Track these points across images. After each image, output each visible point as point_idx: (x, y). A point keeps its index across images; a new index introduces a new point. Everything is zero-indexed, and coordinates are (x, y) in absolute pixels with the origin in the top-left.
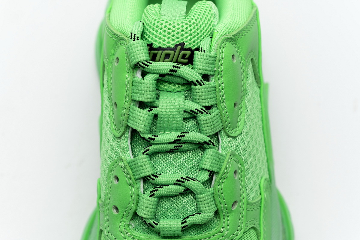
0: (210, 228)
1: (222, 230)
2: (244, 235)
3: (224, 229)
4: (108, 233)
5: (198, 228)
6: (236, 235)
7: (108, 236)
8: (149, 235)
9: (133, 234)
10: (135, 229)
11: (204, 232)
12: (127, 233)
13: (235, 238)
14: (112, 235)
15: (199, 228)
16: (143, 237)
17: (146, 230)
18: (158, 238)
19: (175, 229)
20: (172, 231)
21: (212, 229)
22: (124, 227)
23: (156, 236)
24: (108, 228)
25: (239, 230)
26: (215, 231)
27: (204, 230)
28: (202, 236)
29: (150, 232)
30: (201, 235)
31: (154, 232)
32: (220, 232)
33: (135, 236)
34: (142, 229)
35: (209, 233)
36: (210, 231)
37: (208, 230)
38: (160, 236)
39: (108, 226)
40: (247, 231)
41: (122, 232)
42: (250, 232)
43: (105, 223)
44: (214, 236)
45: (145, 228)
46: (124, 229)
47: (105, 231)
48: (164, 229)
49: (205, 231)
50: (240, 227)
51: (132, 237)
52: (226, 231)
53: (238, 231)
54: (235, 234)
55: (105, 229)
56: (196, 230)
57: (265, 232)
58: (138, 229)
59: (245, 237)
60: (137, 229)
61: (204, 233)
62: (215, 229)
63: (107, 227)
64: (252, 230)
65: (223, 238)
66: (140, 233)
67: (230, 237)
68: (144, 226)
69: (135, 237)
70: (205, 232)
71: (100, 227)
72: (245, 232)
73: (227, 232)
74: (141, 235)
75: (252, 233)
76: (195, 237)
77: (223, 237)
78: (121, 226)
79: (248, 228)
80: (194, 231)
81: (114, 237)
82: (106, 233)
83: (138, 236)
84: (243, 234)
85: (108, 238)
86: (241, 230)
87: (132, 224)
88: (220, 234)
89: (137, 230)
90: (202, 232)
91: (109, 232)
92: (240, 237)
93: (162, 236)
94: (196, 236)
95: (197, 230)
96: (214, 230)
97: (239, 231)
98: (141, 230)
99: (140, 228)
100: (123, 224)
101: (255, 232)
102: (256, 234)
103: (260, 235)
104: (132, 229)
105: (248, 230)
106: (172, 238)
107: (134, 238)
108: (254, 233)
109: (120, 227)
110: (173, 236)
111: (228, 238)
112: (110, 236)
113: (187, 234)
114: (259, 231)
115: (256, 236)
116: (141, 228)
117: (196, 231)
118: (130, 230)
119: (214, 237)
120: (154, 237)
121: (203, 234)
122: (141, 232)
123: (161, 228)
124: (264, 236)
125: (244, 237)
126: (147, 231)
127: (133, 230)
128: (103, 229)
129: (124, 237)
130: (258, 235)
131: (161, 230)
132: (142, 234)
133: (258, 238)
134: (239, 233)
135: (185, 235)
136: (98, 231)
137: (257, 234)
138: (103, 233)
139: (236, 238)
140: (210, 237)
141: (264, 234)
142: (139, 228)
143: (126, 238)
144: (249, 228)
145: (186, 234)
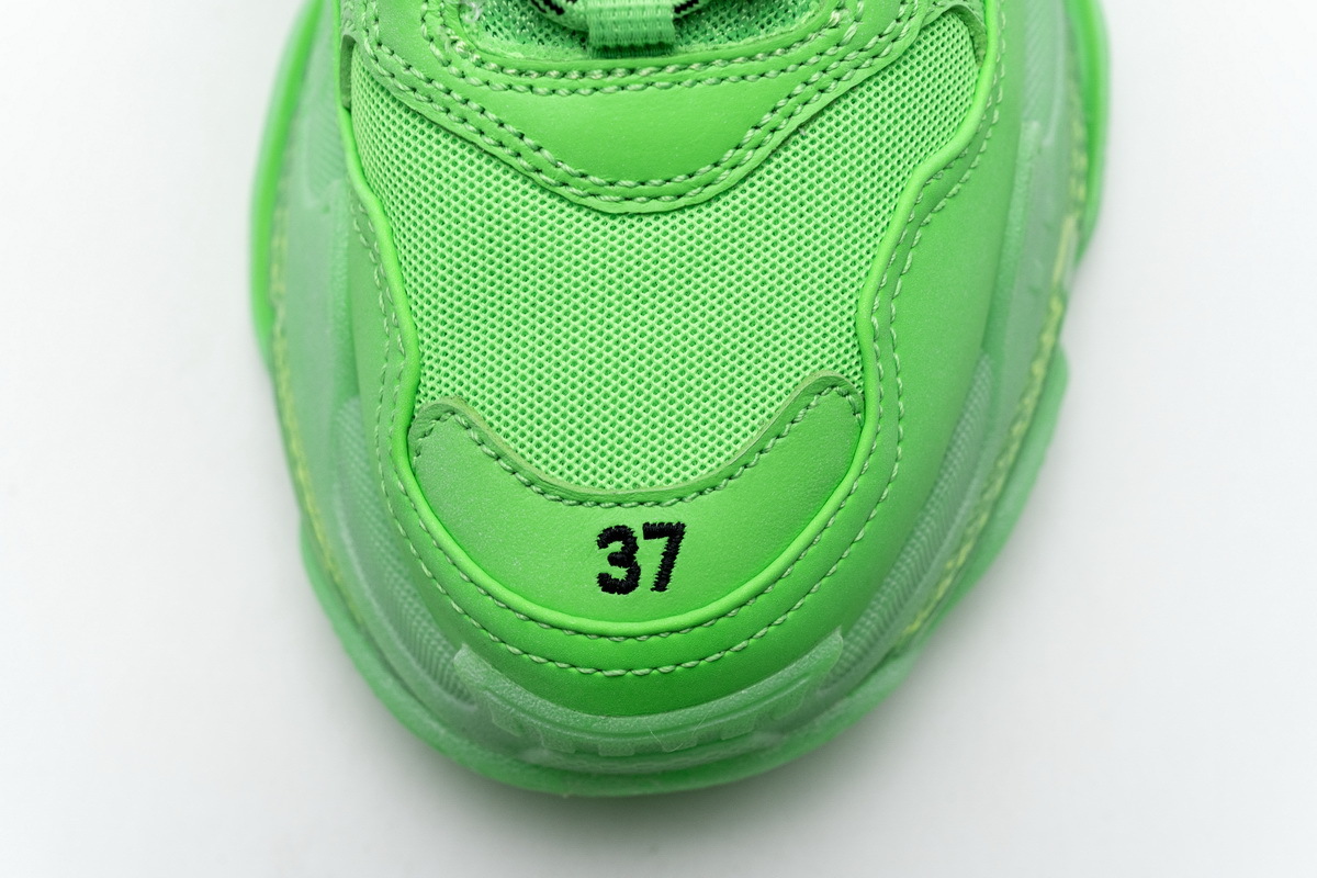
0: (786, 11)
1: (835, 16)
2: (921, 38)
3: (845, 13)
4: (375, 47)
5: (739, 11)
6: (893, 36)
7: (377, 60)
8: (541, 46)
9: (478, 43)
10: (487, 27)
11: (762, 27)
12: (455, 42)
13: (887, 50)
14: (393, 52)
15: (744, 11)
16: (520, 55)
17: (530, 28)
18: (580, 56)
19: (647, 15)
20: (637, 22)
21: (794, 16)
22: (441, 19)
23: (571, 51)
24: (376, 27)
25: (905, 19)
26: (809, 23)
27: (765, 20)
28: (754, 42)
29: (547, 35)
30: (750, 39)
31: (561, 36)
32: (826, 25)
33: (485, 51)
34: (515, 22)
35: (783, 30)
36: (788, 25)
37: (778, 20)
38: (589, 49)
39: (377, 20)
40: (933, 24)
41: (432, 40)
42: (945, 29)
43: (363, 8)
44: (802, 41)
45: (524, 18)
46: (439, 28)
47: (366, 40)
48: (602, 18)
49: (769, 22)
50: (906, 6)
51: (477, 56)
52: (851, 20)
53: (898, 20)
54: (886, 32)
55: (364, 33)
56: (732, 20)
57: (1003, 31)
58: (499, 24)
59: (926, 47)
60: (494, 24)
61: (762, 31)
62: (809, 14)
63: (373, 22)
64: (954, 21)
65: (840, 48)
66: (505, 39)
67: (868, 46)
68: (522, 9)
69: (486, 57)
70: (767, 27)
71: (342, 30)
72: (925, 28)
73: (855, 24)
74: (514, 50)
75: (955, 30)
76: (730, 48)
77: (838, 45)
78: (428, 17)
79: (939, 12)
80: (723, 26)
81: (401, 61)
82: (368, 48)
83: (499, 51)
84: (920, 34)
85: (377, 66)
86: (910, 18)
87: (474, 5)
88: (827, 32)
89: (492, 27)
90: (757, 27)
91: (380, 44)
92: (907, 45)
93: (594, 48)
94: (730, 43)
95: (736, 21)
96: (802, 20)
97: (901, 24)
98: (509, 28)
99: (505, 18)
100: (437, 8)
101: (966, 29)
102: (967, 38)
103: (986, 42)
104: (474, 25)
105: (938, 19)
106: (635, 56)
107: (483, 63)
108: (962, 33)
109: (423, 20)
110: (639, 42)
111: (861, 50)
112: (387, 57)
113: (695, 37)
114: (983, 24)
115: (970, 45)
116: (509, 20)
117: (729, 25)
118: (466, 30)
119: (806, 45)
120: (562, 53)
121: (759, 34)
122: (510, 35)
123: (592, 11)
124: (1000, 45)
125: (921, 47)
126: (536, 30)
127: (476, 31)
128: (354, 35)
129: (442, 57)
130: (976, 41)
131: (592, 20)
132: (513, 42)
133: (975, 52)
134: (904, 31)
135: (688, 43)
136: (337, 46)
137: (972, 37)
138: (355, 51)
139: (891, 50)
140: (789, 48)
141: (1000, 38)
142: (501, 20)
143: (450, 63)
144: (944, 9)
145: (690, 37)
